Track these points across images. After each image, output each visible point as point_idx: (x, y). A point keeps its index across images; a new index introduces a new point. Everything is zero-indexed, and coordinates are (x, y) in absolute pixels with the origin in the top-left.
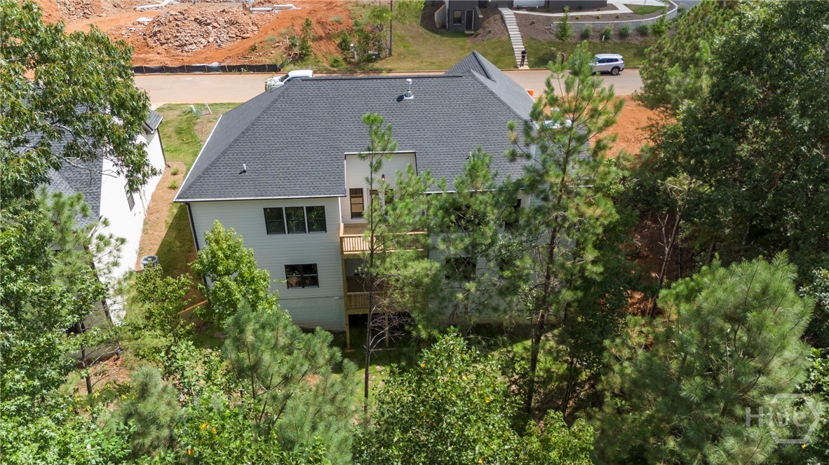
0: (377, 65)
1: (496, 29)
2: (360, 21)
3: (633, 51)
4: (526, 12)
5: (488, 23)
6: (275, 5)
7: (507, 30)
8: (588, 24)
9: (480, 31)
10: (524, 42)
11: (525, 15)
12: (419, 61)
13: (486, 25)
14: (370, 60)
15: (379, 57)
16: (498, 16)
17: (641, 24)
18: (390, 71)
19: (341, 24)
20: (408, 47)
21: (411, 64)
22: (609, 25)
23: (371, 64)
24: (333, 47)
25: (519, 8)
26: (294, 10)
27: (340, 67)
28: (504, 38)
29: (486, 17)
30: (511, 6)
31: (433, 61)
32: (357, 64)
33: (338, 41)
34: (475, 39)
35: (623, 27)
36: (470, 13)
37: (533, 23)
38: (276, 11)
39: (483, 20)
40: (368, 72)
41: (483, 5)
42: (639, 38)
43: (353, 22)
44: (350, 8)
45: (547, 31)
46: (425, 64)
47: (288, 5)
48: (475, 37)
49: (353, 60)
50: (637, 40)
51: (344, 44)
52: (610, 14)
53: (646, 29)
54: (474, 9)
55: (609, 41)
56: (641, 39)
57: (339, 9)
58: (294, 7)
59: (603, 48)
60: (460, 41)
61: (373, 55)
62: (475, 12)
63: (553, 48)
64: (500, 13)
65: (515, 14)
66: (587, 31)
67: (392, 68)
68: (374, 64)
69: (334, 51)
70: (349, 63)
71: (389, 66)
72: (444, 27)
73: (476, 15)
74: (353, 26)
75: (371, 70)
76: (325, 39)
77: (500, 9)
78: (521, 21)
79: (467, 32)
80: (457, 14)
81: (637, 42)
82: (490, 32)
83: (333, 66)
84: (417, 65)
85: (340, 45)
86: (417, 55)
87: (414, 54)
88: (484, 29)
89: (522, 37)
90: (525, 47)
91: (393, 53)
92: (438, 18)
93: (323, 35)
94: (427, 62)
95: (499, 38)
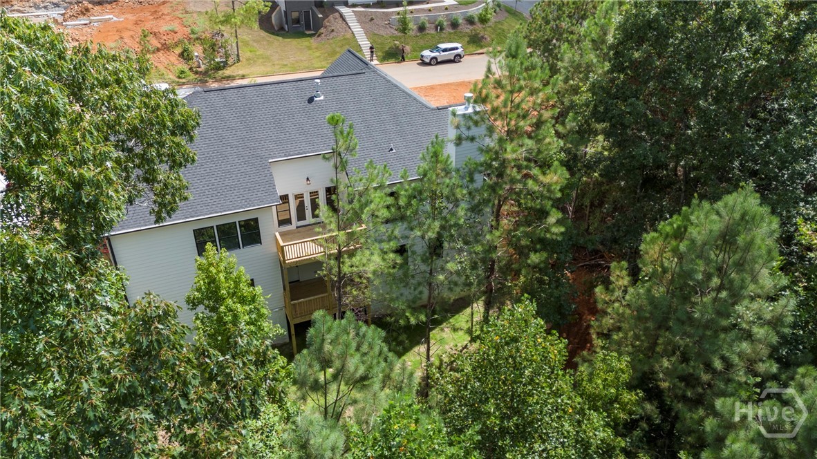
0: (227, 72)
1: (338, 27)
2: (196, 29)
3: (467, 39)
4: (363, 9)
5: (328, 22)
6: (92, 18)
7: (349, 28)
8: (423, 17)
9: (322, 30)
10: (369, 38)
11: (363, 11)
12: (270, 64)
13: (328, 24)
14: (218, 68)
15: (227, 64)
16: (337, 15)
17: (468, 14)
18: (243, 77)
19: (176, 33)
20: (255, 51)
21: (263, 68)
22: (442, 17)
23: (221, 72)
24: (173, 57)
25: (354, 6)
26: (115, 22)
27: (188, 78)
28: (349, 35)
29: (326, 16)
30: (346, 4)
31: (285, 63)
32: (205, 73)
33: (178, 50)
34: (319, 39)
35: (453, 18)
36: (307, 13)
37: (372, 19)
38: (95, 24)
39: (323, 19)
40: (220, 81)
41: (320, 5)
42: (469, 26)
43: (189, 30)
44: (181, 16)
45: (387, 26)
46: (277, 67)
47: (107, 17)
48: (319, 36)
49: (199, 70)
50: (467, 29)
51: (185, 54)
52: (439, 7)
53: (473, 18)
54: (311, 9)
55: (444, 31)
56: (471, 27)
57: (167, 18)
58: (115, 19)
59: (440, 38)
60: (305, 42)
61: (221, 62)
62: (313, 11)
63: (396, 42)
64: (337, 11)
65: (353, 11)
66: (423, 23)
67: (244, 74)
68: (224, 71)
69: (176, 62)
70: (196, 73)
71: (241, 72)
72: (282, 28)
73: (315, 15)
74: (190, 34)
75: (222, 78)
76: (161, 49)
77: (337, 7)
78: (360, 17)
79: (307, 33)
80: (295, 15)
81: (468, 31)
82: (333, 31)
83: (180, 78)
84: (269, 69)
85: (181, 55)
86: (267, 59)
87: (263, 58)
88: (326, 28)
89: (365, 33)
90: (371, 43)
91: (241, 58)
92: (276, 21)
93: (159, 46)
94: (278, 65)
95: (343, 36)
